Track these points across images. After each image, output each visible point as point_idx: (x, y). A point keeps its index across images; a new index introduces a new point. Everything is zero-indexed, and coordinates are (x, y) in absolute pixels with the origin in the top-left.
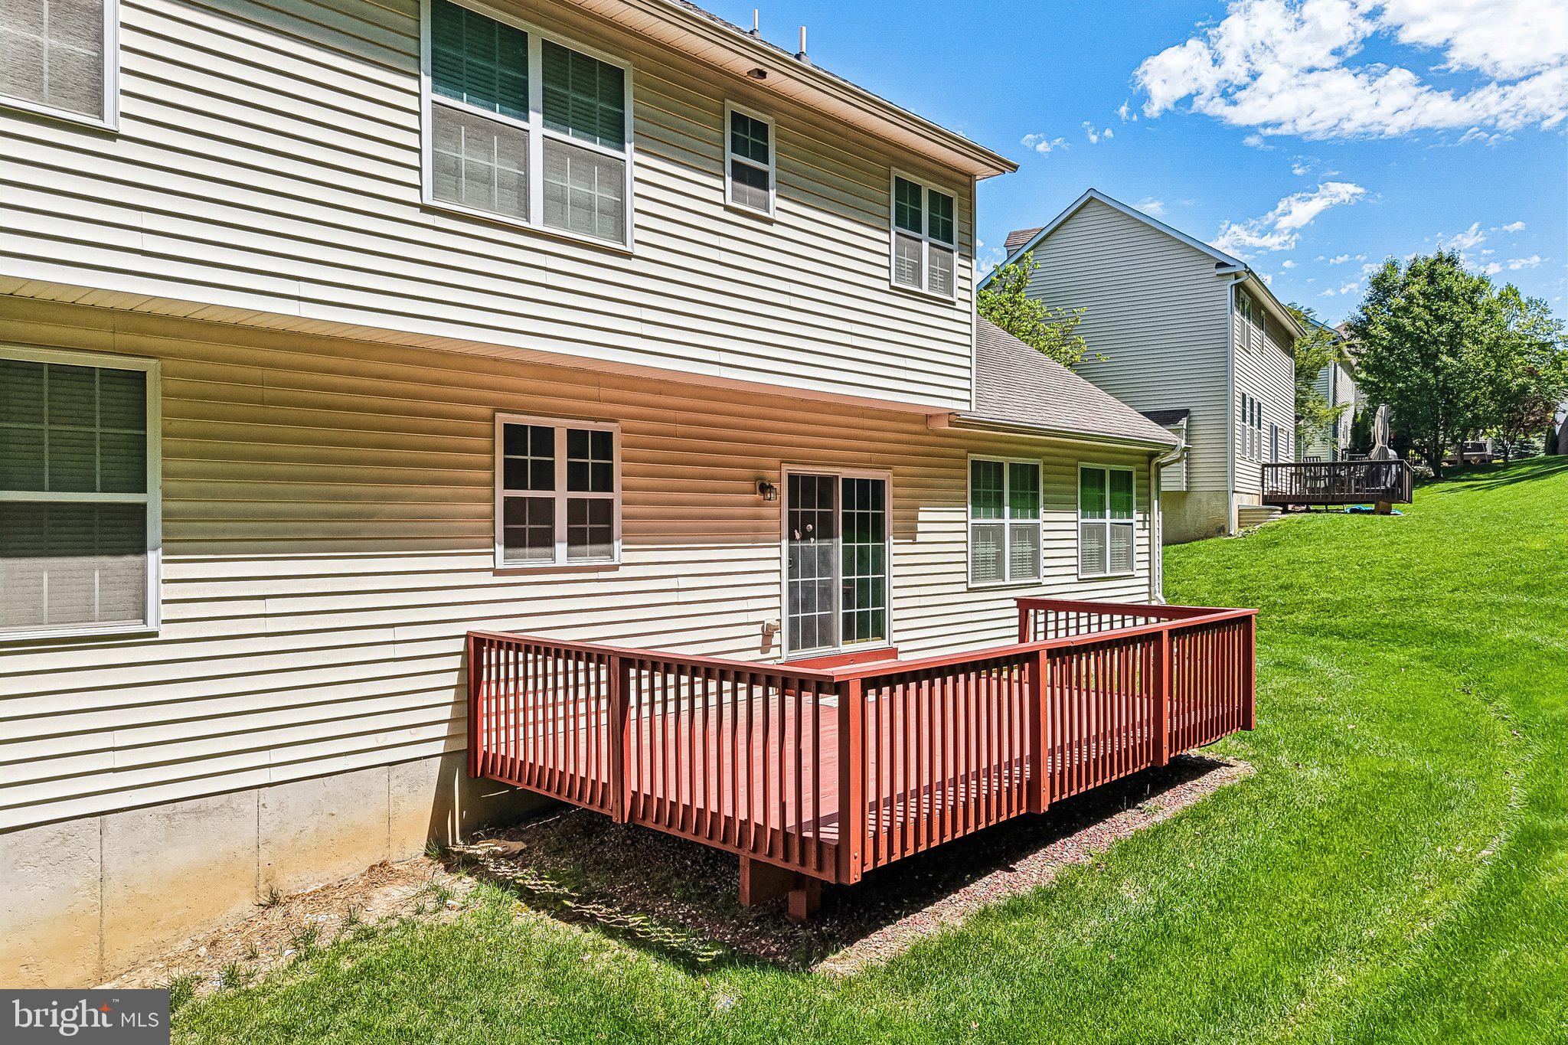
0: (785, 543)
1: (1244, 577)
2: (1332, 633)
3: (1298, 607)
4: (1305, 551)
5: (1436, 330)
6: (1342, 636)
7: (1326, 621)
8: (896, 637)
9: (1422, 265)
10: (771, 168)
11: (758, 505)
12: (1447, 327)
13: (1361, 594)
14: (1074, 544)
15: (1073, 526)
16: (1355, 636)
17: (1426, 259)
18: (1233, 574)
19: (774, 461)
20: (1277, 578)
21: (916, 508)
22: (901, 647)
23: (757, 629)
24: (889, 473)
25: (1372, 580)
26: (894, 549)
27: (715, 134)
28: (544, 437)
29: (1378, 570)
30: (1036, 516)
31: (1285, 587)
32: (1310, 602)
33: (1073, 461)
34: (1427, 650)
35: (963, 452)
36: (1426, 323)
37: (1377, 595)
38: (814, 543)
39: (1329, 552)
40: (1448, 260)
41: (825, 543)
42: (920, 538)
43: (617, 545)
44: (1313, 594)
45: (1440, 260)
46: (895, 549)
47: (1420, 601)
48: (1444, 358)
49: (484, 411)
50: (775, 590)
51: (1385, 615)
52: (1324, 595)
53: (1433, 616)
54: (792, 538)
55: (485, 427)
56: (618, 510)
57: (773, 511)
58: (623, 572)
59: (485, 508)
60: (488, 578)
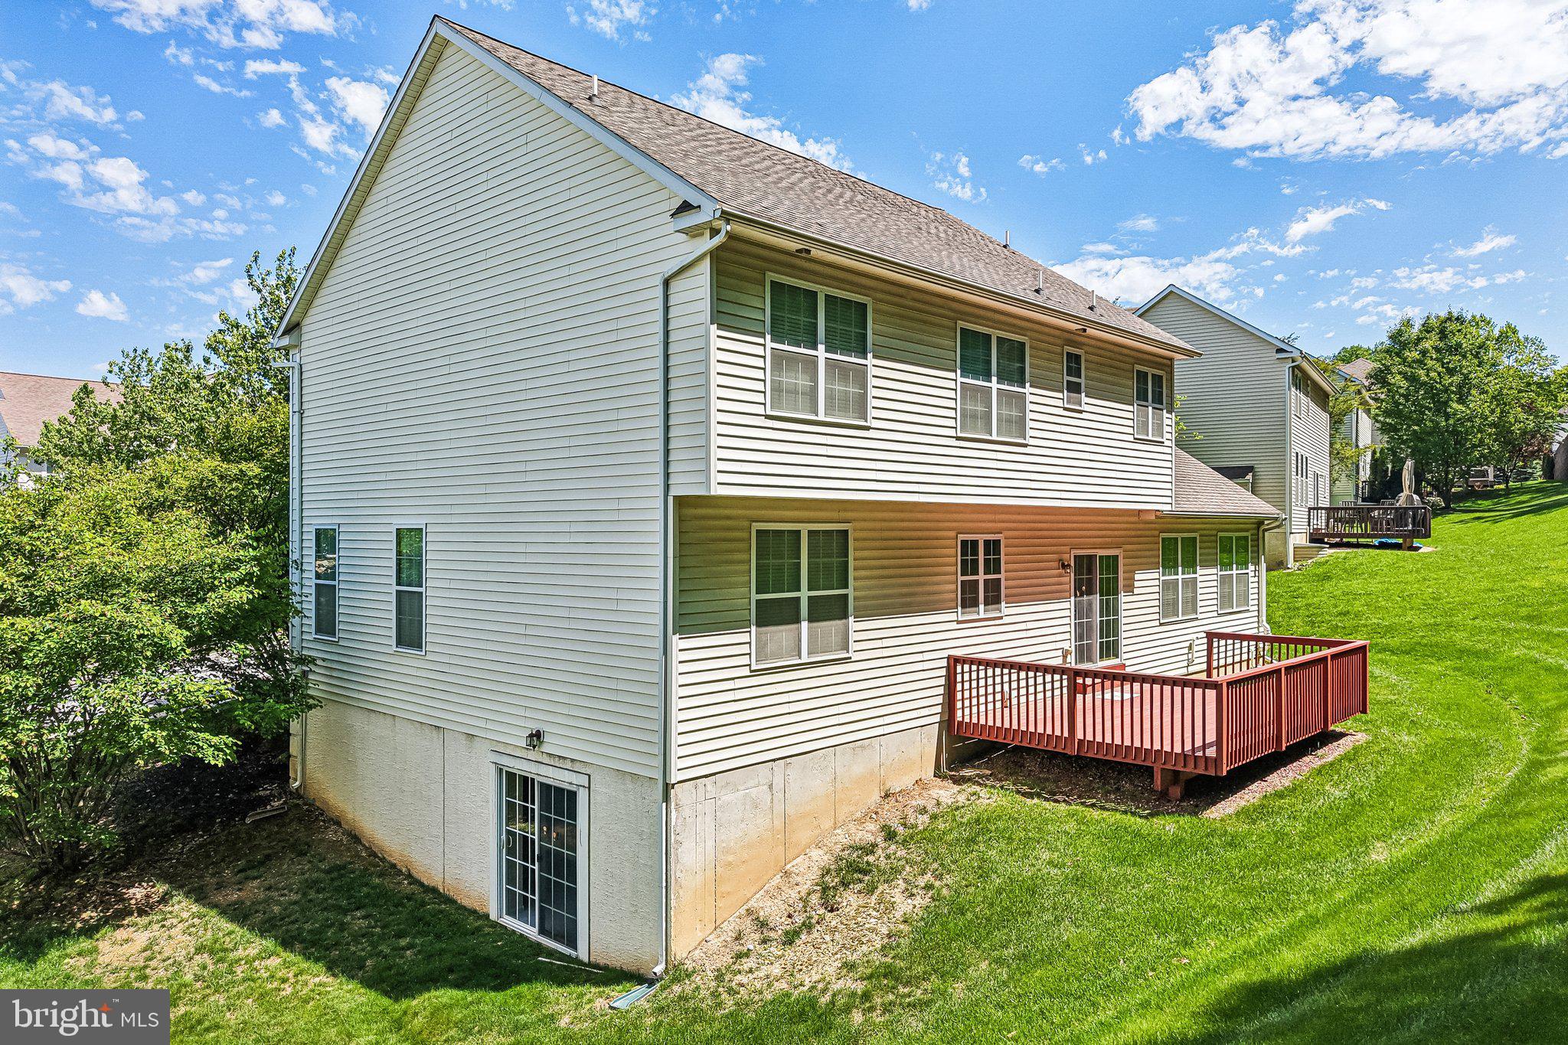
0: (1073, 598)
1: (1310, 605)
2: (1385, 650)
3: (1355, 629)
4: (1356, 585)
5: (1447, 380)
6: (1393, 653)
7: (1379, 640)
8: (1125, 656)
9: (1433, 321)
10: (1082, 381)
11: (1060, 576)
12: (1457, 379)
13: (1403, 620)
14: (1215, 589)
15: (1215, 577)
16: (1403, 652)
17: (1438, 317)
18: (1301, 602)
19: (1067, 548)
20: (1336, 606)
21: (1133, 572)
22: (1128, 663)
23: (1060, 653)
24: (1121, 550)
25: (1412, 609)
26: (1123, 598)
27: (1059, 367)
28: (975, 543)
29: (1417, 602)
30: (1195, 572)
31: (1346, 614)
32: (1365, 626)
33: (1215, 532)
34: (1459, 663)
35: (1157, 533)
36: (1439, 374)
37: (1416, 622)
38: (1085, 598)
39: (1374, 586)
40: (1457, 319)
41: (1091, 597)
42: (1136, 591)
43: (1003, 604)
44: (1366, 619)
45: (1449, 319)
46: (1125, 599)
47: (1449, 626)
48: (1455, 405)
49: (952, 534)
50: (1067, 628)
51: (1423, 637)
52: (1376, 621)
53: (1460, 638)
54: (1076, 596)
55: (954, 541)
56: (1003, 584)
57: (1066, 579)
58: (1006, 620)
59: (953, 587)
60: (954, 626)
